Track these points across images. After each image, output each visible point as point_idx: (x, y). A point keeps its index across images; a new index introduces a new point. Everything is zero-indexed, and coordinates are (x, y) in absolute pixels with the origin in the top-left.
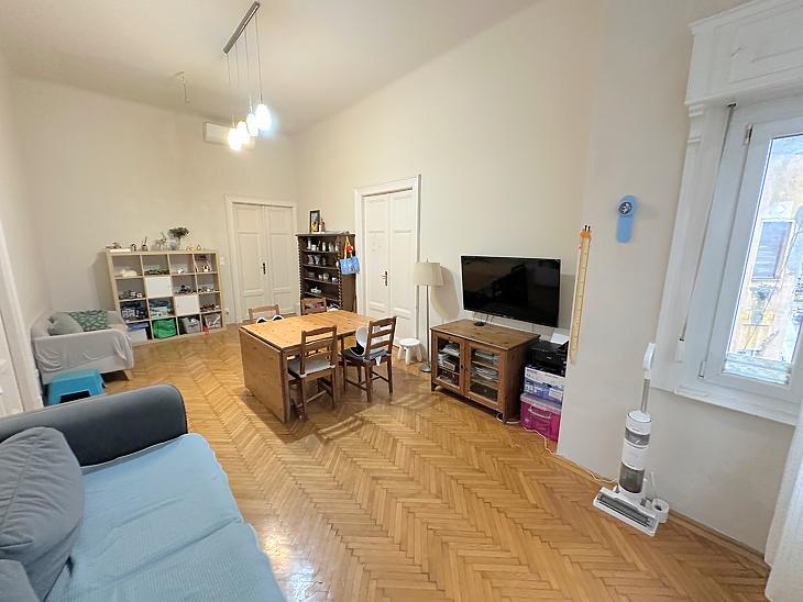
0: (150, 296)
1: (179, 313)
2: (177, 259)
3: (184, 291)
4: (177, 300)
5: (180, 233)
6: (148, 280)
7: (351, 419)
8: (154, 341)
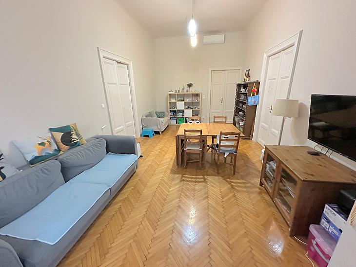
0: (177, 109)
1: (185, 116)
2: (187, 95)
3: (189, 108)
4: (185, 111)
5: (190, 85)
6: (178, 103)
7: (202, 177)
8: (178, 124)
